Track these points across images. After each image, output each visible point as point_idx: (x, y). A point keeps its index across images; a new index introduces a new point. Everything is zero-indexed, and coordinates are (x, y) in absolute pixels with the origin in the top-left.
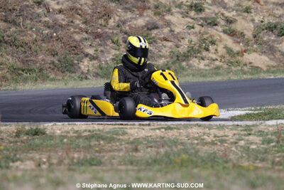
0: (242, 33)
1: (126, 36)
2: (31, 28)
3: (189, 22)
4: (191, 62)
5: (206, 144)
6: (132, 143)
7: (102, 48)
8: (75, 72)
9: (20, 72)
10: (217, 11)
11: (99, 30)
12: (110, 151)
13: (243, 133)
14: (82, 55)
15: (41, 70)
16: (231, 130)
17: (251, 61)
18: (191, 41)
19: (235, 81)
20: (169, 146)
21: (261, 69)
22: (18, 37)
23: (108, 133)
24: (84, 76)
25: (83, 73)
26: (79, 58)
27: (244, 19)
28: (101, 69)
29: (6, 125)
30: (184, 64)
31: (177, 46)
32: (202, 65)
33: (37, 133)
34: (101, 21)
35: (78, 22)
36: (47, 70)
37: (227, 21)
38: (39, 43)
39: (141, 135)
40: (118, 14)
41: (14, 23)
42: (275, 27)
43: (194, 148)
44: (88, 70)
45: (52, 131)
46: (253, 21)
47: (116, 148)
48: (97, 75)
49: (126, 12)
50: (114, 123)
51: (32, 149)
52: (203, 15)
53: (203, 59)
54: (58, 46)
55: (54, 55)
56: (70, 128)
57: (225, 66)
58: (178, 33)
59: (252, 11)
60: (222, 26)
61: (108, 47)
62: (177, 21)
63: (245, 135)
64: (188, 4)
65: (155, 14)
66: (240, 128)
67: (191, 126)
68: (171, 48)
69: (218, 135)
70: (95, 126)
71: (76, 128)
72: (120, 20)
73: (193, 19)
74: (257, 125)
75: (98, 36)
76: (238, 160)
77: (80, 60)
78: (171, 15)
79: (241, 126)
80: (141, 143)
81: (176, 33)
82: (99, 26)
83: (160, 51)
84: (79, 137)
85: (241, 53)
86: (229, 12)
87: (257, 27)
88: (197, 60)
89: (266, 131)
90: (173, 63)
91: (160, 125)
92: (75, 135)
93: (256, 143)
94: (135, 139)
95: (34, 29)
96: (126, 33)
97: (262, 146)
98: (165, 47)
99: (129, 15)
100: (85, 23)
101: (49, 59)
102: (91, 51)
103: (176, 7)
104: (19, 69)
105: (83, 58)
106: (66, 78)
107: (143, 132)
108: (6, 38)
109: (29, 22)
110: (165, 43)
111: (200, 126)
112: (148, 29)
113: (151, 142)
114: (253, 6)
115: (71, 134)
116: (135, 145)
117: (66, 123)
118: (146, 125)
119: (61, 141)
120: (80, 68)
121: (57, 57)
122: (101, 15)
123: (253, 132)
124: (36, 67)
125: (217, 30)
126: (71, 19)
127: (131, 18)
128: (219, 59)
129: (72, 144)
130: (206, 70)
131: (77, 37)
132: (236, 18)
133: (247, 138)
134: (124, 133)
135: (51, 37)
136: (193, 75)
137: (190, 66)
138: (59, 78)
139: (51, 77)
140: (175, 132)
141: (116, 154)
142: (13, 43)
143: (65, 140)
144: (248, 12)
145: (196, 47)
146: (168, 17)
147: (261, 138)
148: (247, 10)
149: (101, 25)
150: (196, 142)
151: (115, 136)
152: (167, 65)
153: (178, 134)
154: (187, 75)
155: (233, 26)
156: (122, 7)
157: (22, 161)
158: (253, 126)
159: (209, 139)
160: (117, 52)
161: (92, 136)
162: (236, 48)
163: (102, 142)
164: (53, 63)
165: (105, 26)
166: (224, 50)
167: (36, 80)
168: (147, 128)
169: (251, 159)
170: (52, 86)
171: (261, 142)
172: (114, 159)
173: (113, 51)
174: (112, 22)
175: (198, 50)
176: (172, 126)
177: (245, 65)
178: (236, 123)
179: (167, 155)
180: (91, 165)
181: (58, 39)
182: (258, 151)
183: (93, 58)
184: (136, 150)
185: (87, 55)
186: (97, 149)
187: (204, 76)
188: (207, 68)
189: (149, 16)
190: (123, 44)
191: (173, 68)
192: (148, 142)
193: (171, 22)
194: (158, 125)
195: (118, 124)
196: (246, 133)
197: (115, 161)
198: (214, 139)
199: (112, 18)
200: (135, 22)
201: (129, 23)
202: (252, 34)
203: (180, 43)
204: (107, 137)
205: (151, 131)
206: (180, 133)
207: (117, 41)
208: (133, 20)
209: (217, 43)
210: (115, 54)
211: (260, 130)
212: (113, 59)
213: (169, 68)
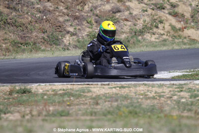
0: (182, 14)
1: (97, 17)
2: (27, 13)
3: (143, 7)
4: (145, 36)
5: (149, 98)
6: (94, 99)
7: (79, 27)
8: (60, 45)
9: (20, 45)
11: (77, 14)
12: (77, 105)
13: (176, 90)
14: (65, 32)
15: (35, 44)
16: (168, 87)
17: (189, 35)
18: (145, 21)
19: (177, 50)
20: (121, 101)
21: (197, 41)
22: (18, 19)
23: (77, 91)
24: (66, 48)
25: (65, 45)
26: (62, 34)
27: (184, 4)
28: (79, 42)
29: (3, 86)
30: (140, 38)
31: (135, 25)
32: (153, 38)
33: (24, 92)
34: (79, 7)
35: (61, 8)
36: (39, 44)
37: (172, 5)
38: (33, 24)
39: (102, 92)
40: (91, 1)
41: (15, 9)
43: (138, 102)
44: (69, 43)
45: (36, 90)
46: (191, 5)
47: (82, 102)
48: (76, 47)
50: (83, 83)
51: (21, 104)
52: (153, 2)
53: (154, 34)
54: (47, 26)
55: (44, 33)
56: (50, 88)
57: (170, 39)
60: (167, 10)
61: (84, 26)
62: (136, 7)
63: (178, 92)
65: (119, 1)
66: (175, 87)
67: (139, 85)
68: (130, 26)
69: (158, 91)
70: (68, 86)
71: (54, 88)
72: (92, 6)
73: (146, 4)
74: (187, 84)
75: (76, 18)
76: (170, 111)
77: (63, 36)
78: (131, 1)
79: (176, 85)
80: (101, 98)
81: (134, 15)
82: (77, 11)
83: (122, 29)
84: (55, 94)
85: (182, 29)
87: (193, 10)
88: (149, 35)
89: (194, 88)
90: (132, 37)
91: (117, 84)
92: (53, 93)
93: (186, 98)
94: (96, 96)
95: (29, 14)
96: (97, 16)
97: (190, 100)
98: (126, 25)
99: (99, 2)
100: (67, 8)
101: (41, 35)
102: (71, 29)
104: (18, 43)
105: (65, 35)
106: (53, 49)
107: (103, 90)
108: (9, 21)
109: (25, 8)
110: (126, 23)
111: (146, 85)
112: (113, 12)
113: (108, 98)
115: (50, 92)
116: (96, 100)
117: (48, 84)
118: (106, 84)
119: (43, 97)
120: (63, 42)
121: (46, 34)
122: (78, 2)
123: (184, 89)
124: (31, 41)
125: (164, 12)
126: (57, 6)
127: (101, 4)
128: (166, 34)
129: (50, 100)
130: (156, 42)
131: (61, 19)
132: (179, 3)
133: (179, 94)
134: (89, 91)
135: (42, 19)
136: (147, 46)
137: (144, 40)
138: (48, 49)
139: (43, 48)
140: (127, 90)
141: (82, 107)
142: (14, 24)
143: (45, 97)
145: (149, 25)
146: (128, 4)
147: (189, 94)
149: (79, 10)
151: (82, 93)
152: (127, 39)
154: (142, 46)
155: (176, 10)
157: (12, 113)
158: (185, 84)
159: (151, 95)
160: (91, 30)
161: (65, 94)
162: (179, 26)
163: (72, 98)
164: (43, 38)
165: (81, 10)
166: (170, 27)
167: (31, 51)
168: (107, 87)
169: (182, 110)
170: (42, 55)
171: (189, 97)
172: (80, 110)
173: (88, 29)
174: (86, 8)
175: (150, 27)
176: (125, 85)
177: (185, 38)
178: (172, 82)
179: (118, 108)
180: (61, 116)
181: (47, 20)
182: (186, 104)
183: (73, 34)
185: (68, 32)
186: (68, 103)
187: (155, 46)
188: (157, 40)
189: (114, 3)
190: (95, 24)
191: (132, 41)
192: (106, 97)
193: (130, 7)
194: (115, 85)
195: (86, 84)
196: (179, 90)
197: (80, 112)
198: (155, 95)
199: (87, 5)
200: (104, 7)
201: (99, 8)
202: (191, 15)
203: (137, 23)
204: (76, 94)
205: (109, 90)
206: (130, 91)
207: (91, 21)
208: (102, 6)
209: (164, 22)
210: (89, 31)
211: (190, 87)
212: (88, 35)
213: (129, 41)
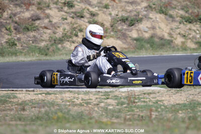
0: (102, 23)
1: (16, 25)
3: (63, 15)
4: (65, 44)
5: (76, 105)
6: (21, 104)
10: (84, 7)
12: (4, 110)
13: (103, 97)
16: (94, 95)
18: (65, 29)
20: (48, 107)
23: (2, 97)
27: (103, 13)
30: (60, 46)
31: (54, 33)
32: (73, 47)
37: (91, 14)
39: (28, 98)
40: (10, 8)
42: (127, 19)
43: (67, 108)
46: (110, 14)
47: (9, 108)
49: (16, 7)
50: (7, 89)
52: (73, 10)
53: (73, 42)
58: (55, 23)
59: (110, 7)
60: (87, 18)
61: (3, 33)
62: (55, 14)
63: (105, 99)
64: (63, 1)
65: (38, 9)
66: (101, 94)
67: (65, 92)
68: (50, 34)
69: (85, 99)
72: (12, 13)
73: (66, 12)
74: (113, 92)
76: (99, 117)
78: (50, 9)
79: (101, 92)
80: (28, 104)
81: (53, 23)
83: (41, 36)
86: (93, 8)
87: (113, 19)
88: (69, 43)
89: (120, 96)
90: (52, 45)
91: (42, 91)
93: (113, 105)
94: (23, 101)
96: (16, 23)
97: (117, 107)
98: (45, 33)
99: (18, 9)
103: (54, 4)
107: (29, 96)
110: (45, 30)
111: (71, 92)
112: (33, 20)
113: (35, 104)
114: (110, 4)
116: (23, 106)
118: (31, 91)
123: (110, 97)
125: (84, 21)
132: (99, 12)
133: (106, 101)
134: (15, 97)
136: (66, 55)
137: (64, 48)
140: (52, 96)
141: (9, 112)
144: (107, 8)
145: (69, 34)
146: (48, 11)
147: (116, 101)
148: (106, 7)
150: (68, 103)
151: (7, 99)
152: (47, 47)
153: (55, 98)
154: (62, 54)
155: (96, 18)
156: (13, 3)
158: (111, 92)
159: (78, 102)
160: (10, 37)
168: (32, 93)
169: (109, 116)
171: (116, 104)
172: (7, 116)
173: (7, 36)
174: (5, 15)
175: (70, 36)
176: (51, 92)
178: (98, 90)
179: (47, 113)
182: (114, 111)
184: (24, 110)
189: (34, 11)
190: (14, 31)
191: (51, 49)
192: (33, 104)
193: (49, 15)
194: (40, 91)
195: (10, 91)
196: (105, 97)
197: (7, 118)
198: (82, 102)
199: (6, 12)
200: (23, 15)
201: (18, 16)
202: (110, 25)
203: (56, 31)
204: (2, 100)
205: (35, 96)
206: (56, 97)
207: (10, 28)
208: (21, 13)
209: (84, 30)
210: (8, 39)
211: (116, 95)
212: (6, 42)
213: (48, 49)
